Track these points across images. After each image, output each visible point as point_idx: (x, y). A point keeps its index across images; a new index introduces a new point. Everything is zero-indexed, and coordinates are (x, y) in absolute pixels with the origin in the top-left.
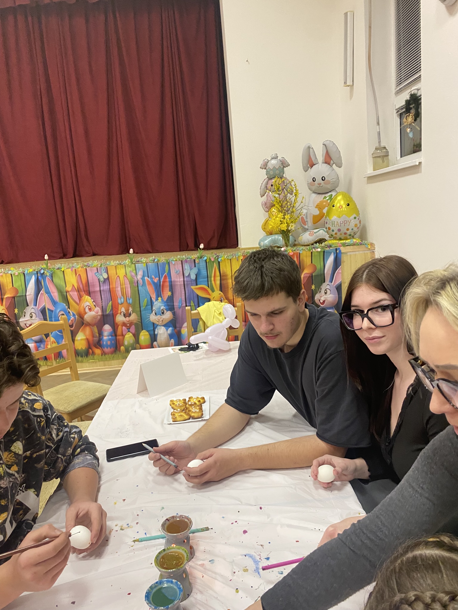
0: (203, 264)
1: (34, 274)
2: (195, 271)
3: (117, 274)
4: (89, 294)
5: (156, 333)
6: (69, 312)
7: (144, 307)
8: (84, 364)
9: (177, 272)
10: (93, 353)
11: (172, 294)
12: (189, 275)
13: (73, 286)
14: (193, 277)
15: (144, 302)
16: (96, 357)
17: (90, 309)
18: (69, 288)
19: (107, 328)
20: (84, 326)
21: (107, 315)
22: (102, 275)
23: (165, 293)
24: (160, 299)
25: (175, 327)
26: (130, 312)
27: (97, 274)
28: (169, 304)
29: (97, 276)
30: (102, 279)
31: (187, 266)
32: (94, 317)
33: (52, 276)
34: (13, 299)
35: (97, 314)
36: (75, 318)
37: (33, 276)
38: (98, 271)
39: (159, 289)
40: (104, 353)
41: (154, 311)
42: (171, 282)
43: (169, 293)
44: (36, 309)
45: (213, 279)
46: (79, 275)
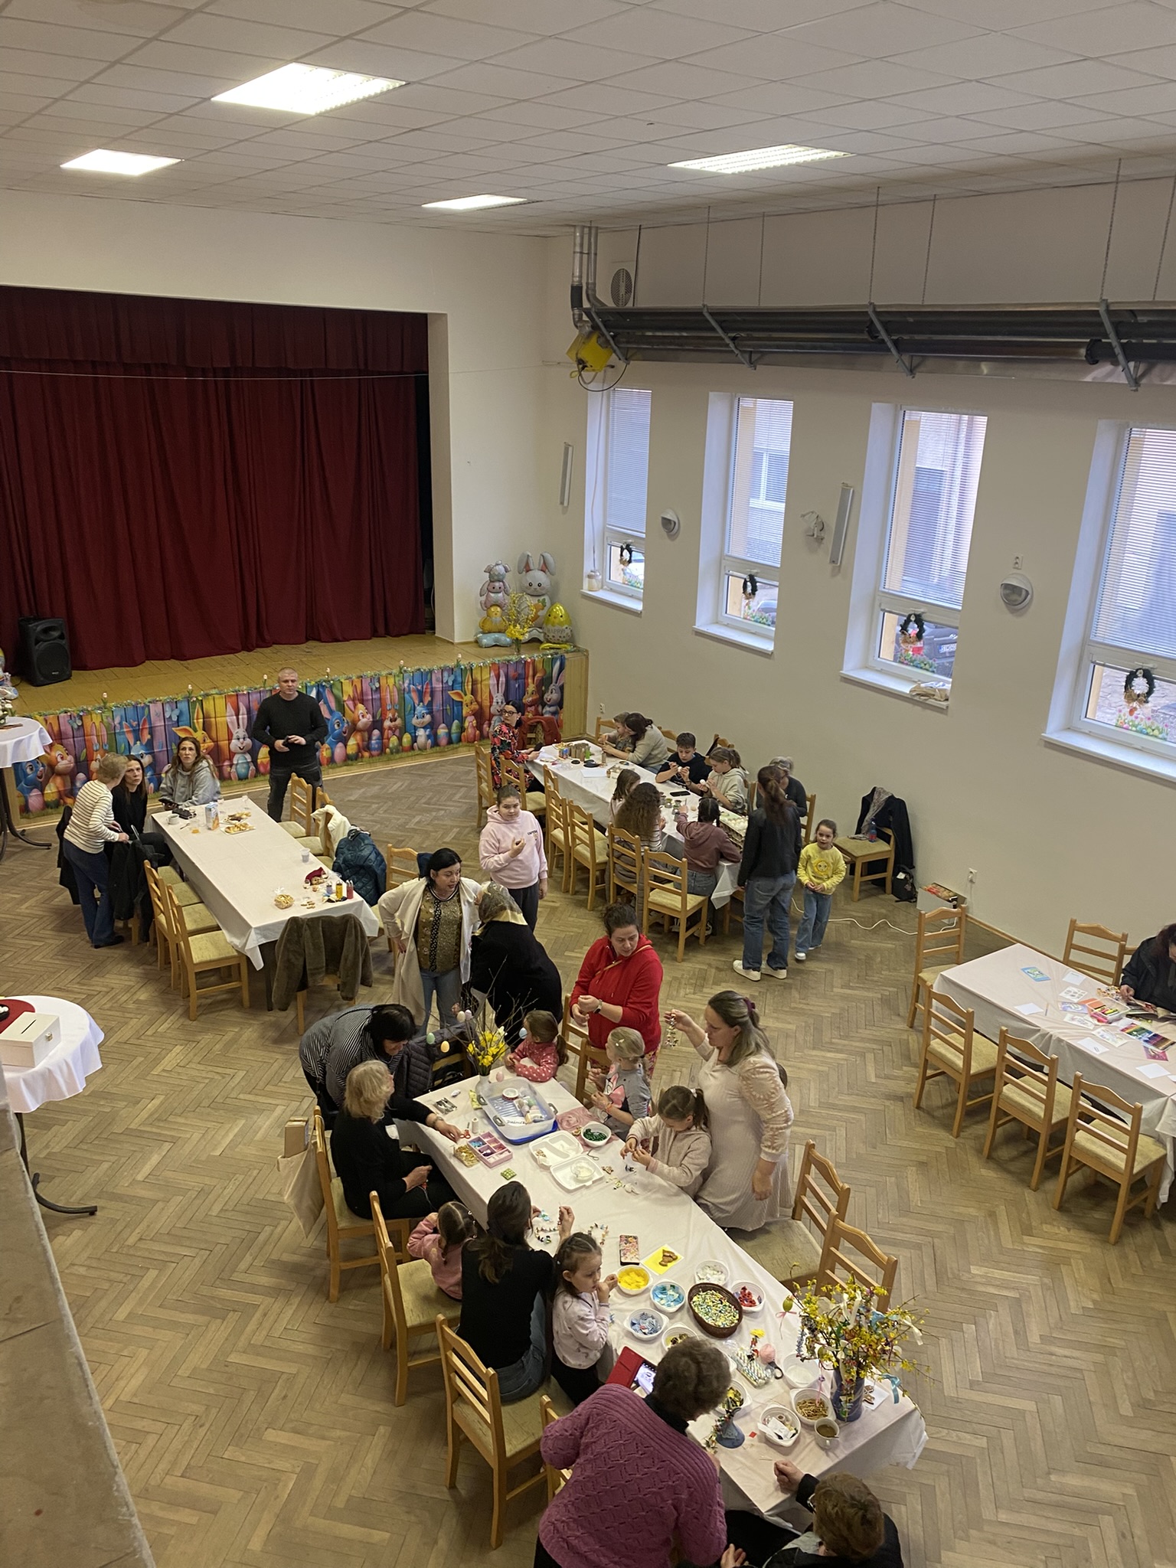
0: (459, 672)
2: (452, 678)
4: (362, 702)
5: (417, 735)
8: (352, 767)
9: (437, 679)
10: (362, 757)
11: (432, 699)
12: (447, 681)
13: (350, 695)
14: (450, 684)
15: (409, 707)
16: (364, 760)
17: (363, 717)
18: (345, 698)
19: (376, 732)
20: (356, 732)
21: (377, 721)
23: (426, 698)
24: (421, 704)
25: (432, 729)
26: (396, 717)
30: (374, 688)
32: (366, 724)
35: (368, 721)
39: (421, 695)
40: (371, 756)
41: (416, 715)
43: (430, 699)
45: (466, 684)
46: (356, 685)
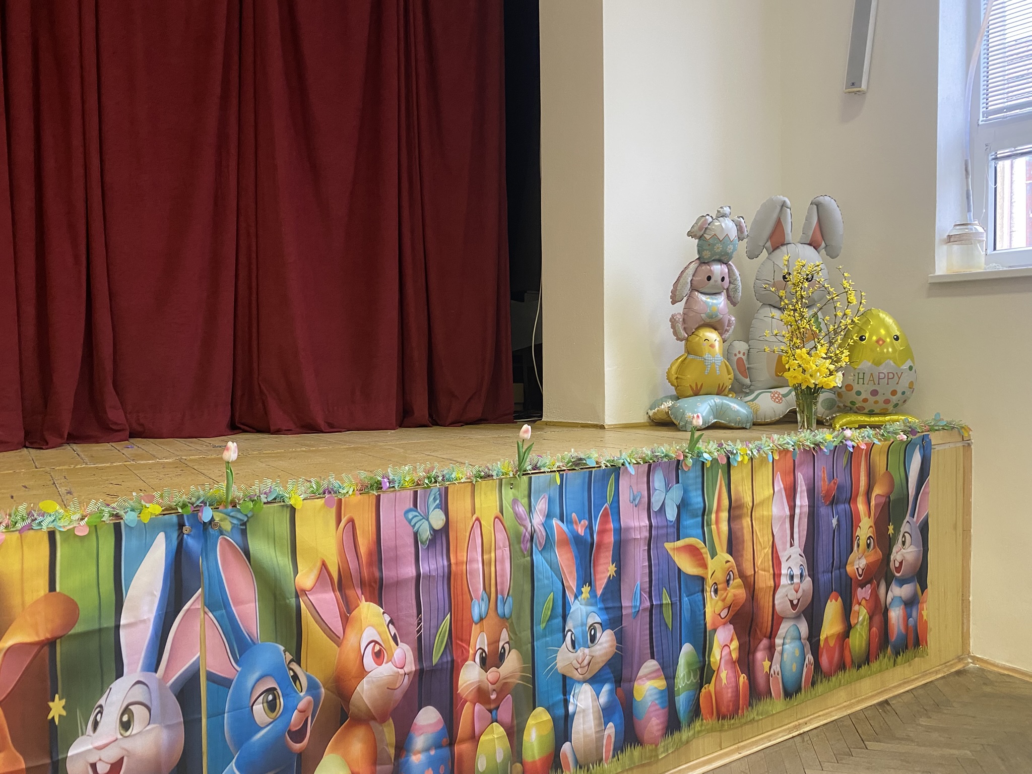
0: (695, 474)
1: (165, 527)
2: (676, 495)
3: (474, 512)
4: (378, 592)
5: (571, 709)
6: (295, 677)
7: (544, 625)
9: (634, 500)
11: (619, 572)
12: (663, 507)
13: (324, 564)
14: (671, 514)
15: (546, 606)
17: (378, 656)
18: (306, 578)
19: (427, 719)
20: (347, 728)
21: (434, 670)
22: (427, 520)
23: (600, 568)
24: (586, 589)
25: (618, 679)
26: (503, 647)
27: (410, 516)
28: (610, 605)
29: (410, 522)
30: (426, 534)
31: (658, 481)
32: (389, 686)
33: (244, 533)
34: (46, 649)
35: (401, 671)
36: (316, 698)
37: (161, 537)
38: (415, 505)
39: (586, 558)
41: (569, 633)
42: (619, 531)
43: (611, 570)
44: (153, 686)
45: (713, 516)
46: (351, 521)
